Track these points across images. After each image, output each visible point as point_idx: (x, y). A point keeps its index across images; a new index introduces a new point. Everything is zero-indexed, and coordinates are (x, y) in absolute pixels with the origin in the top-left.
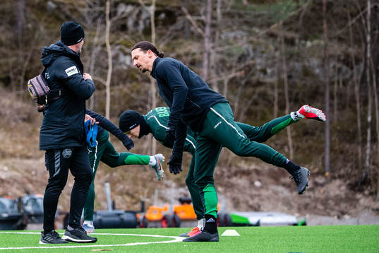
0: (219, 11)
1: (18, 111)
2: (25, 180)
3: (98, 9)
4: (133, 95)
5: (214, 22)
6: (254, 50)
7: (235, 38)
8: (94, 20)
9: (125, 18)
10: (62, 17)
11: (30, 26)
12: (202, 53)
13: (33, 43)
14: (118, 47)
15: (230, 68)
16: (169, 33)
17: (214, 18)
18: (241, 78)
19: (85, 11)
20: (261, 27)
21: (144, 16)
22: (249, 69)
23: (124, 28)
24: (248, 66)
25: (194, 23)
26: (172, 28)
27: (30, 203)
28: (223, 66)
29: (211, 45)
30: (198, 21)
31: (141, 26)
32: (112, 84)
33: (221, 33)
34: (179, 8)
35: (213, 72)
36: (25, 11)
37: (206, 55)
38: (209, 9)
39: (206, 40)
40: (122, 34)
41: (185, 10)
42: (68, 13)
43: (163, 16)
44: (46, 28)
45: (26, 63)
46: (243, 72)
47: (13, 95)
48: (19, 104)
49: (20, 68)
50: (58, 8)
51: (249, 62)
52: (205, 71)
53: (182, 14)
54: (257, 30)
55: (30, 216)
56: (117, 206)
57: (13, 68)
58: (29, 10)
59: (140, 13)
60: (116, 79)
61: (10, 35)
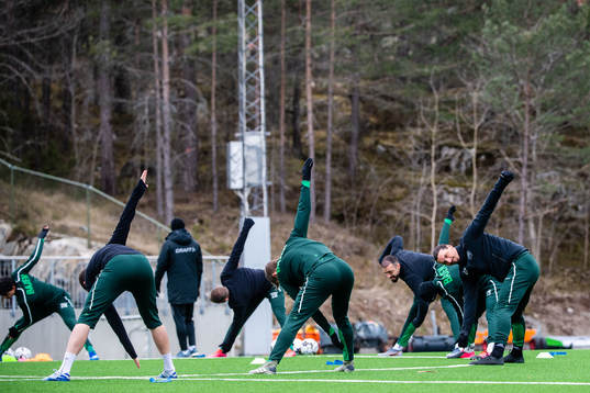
0: (534, 153)
1: (351, 246)
2: (358, 308)
3: (423, 151)
4: (457, 230)
5: (530, 163)
6: (567, 189)
7: (549, 178)
8: (420, 162)
9: (449, 160)
10: (390, 159)
11: (361, 167)
12: (519, 192)
13: (364, 182)
14: (442, 187)
15: (545, 205)
16: (488, 173)
17: (530, 159)
18: (555, 215)
19: (411, 153)
20: (573, 167)
21: (465, 158)
22: (562, 206)
23: (447, 169)
24: (561, 203)
25: (511, 164)
26: (491, 169)
27: (363, 329)
28: (538, 203)
29: (527, 184)
30: (516, 162)
31: (463, 168)
32: (437, 220)
33: (536, 173)
34: (498, 151)
35: (528, 208)
36: (357, 154)
37: (522, 193)
38: (526, 151)
39: (523, 180)
40: (446, 174)
41: (503, 153)
42: (397, 156)
43: (483, 158)
44: (376, 169)
45: (358, 202)
46: (556, 209)
47: (347, 230)
48: (352, 239)
49: (352, 206)
50: (388, 152)
51: (562, 200)
52: (522, 208)
53: (500, 156)
54: (568, 170)
55: (362, 340)
56: (442, 332)
57: (347, 205)
58: (360, 153)
59: (462, 155)
60: (441, 215)
61: (344, 176)
